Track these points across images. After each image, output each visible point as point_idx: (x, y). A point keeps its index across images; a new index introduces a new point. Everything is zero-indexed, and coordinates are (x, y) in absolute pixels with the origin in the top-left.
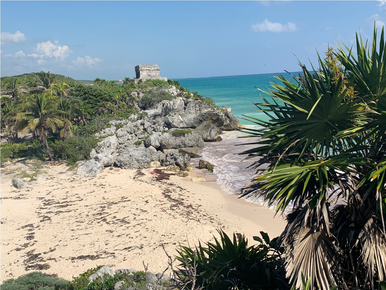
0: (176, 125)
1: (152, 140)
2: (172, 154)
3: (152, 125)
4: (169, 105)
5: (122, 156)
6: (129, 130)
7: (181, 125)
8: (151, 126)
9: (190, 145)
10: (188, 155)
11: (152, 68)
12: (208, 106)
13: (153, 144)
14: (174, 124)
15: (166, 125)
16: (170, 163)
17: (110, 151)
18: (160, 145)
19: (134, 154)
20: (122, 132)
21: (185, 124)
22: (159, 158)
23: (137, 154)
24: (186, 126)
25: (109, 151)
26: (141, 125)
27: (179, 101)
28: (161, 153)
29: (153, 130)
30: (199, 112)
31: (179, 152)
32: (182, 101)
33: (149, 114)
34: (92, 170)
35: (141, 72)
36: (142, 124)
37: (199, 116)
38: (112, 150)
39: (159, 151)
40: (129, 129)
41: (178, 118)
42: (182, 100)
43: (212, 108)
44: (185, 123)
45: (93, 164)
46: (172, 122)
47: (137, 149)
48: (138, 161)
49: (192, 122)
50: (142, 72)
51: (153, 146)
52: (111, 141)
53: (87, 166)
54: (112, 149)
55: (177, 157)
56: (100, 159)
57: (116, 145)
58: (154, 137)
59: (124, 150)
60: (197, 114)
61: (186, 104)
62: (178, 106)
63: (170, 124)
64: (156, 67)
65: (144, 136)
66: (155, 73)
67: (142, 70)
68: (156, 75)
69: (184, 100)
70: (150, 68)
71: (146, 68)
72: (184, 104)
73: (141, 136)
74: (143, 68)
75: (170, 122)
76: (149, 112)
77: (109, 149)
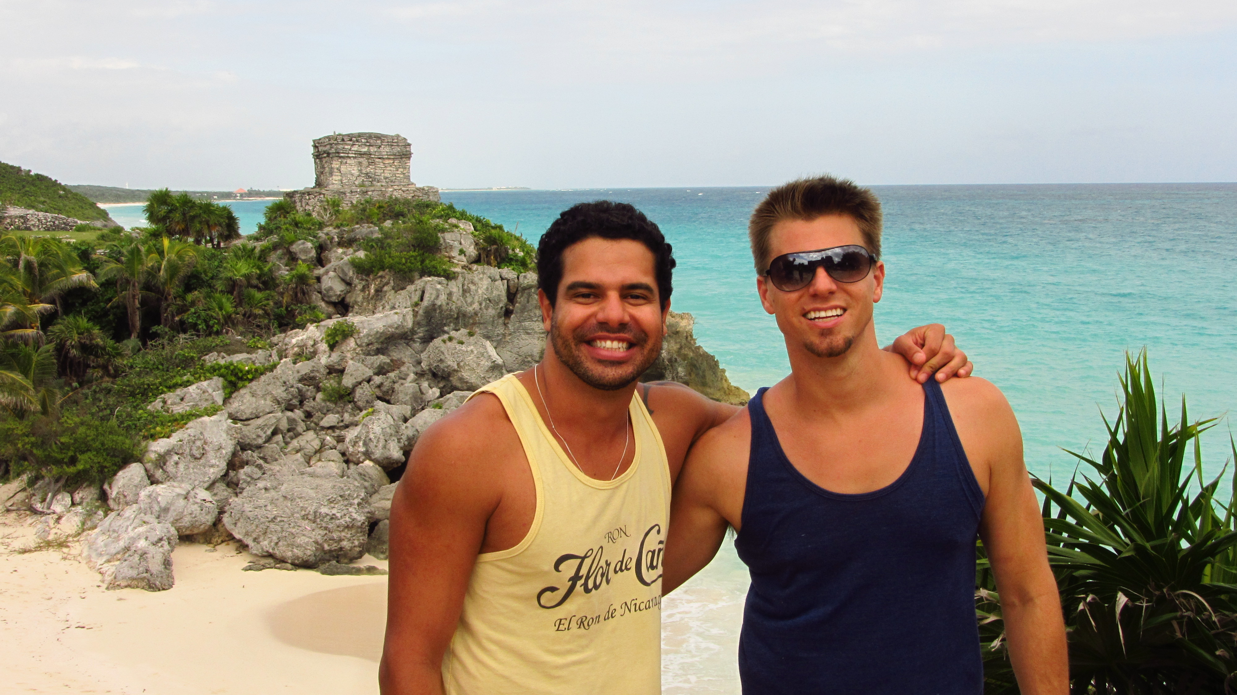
0: (473, 380)
1: (372, 436)
3: (375, 377)
4: (443, 297)
5: (252, 497)
6: (281, 393)
8: (369, 381)
11: (381, 149)
13: (378, 453)
14: (466, 374)
17: (204, 474)
19: (298, 490)
20: (254, 399)
25: (201, 477)
26: (329, 373)
27: (486, 282)
29: (379, 397)
32: (499, 283)
33: (365, 331)
34: (129, 547)
35: (335, 164)
36: (336, 371)
38: (211, 470)
40: (282, 388)
41: (482, 349)
45: (136, 524)
47: (310, 469)
50: (342, 162)
51: (376, 461)
52: (207, 435)
53: (112, 533)
54: (212, 466)
56: (163, 504)
57: (227, 451)
59: (257, 473)
61: (515, 294)
62: (481, 304)
63: (449, 375)
64: (398, 146)
65: (342, 421)
66: (392, 169)
67: (342, 155)
68: (397, 175)
69: (506, 279)
70: (372, 149)
71: (355, 148)
72: (504, 293)
73: (331, 419)
74: (346, 147)
75: (447, 367)
76: (365, 324)
77: (200, 469)
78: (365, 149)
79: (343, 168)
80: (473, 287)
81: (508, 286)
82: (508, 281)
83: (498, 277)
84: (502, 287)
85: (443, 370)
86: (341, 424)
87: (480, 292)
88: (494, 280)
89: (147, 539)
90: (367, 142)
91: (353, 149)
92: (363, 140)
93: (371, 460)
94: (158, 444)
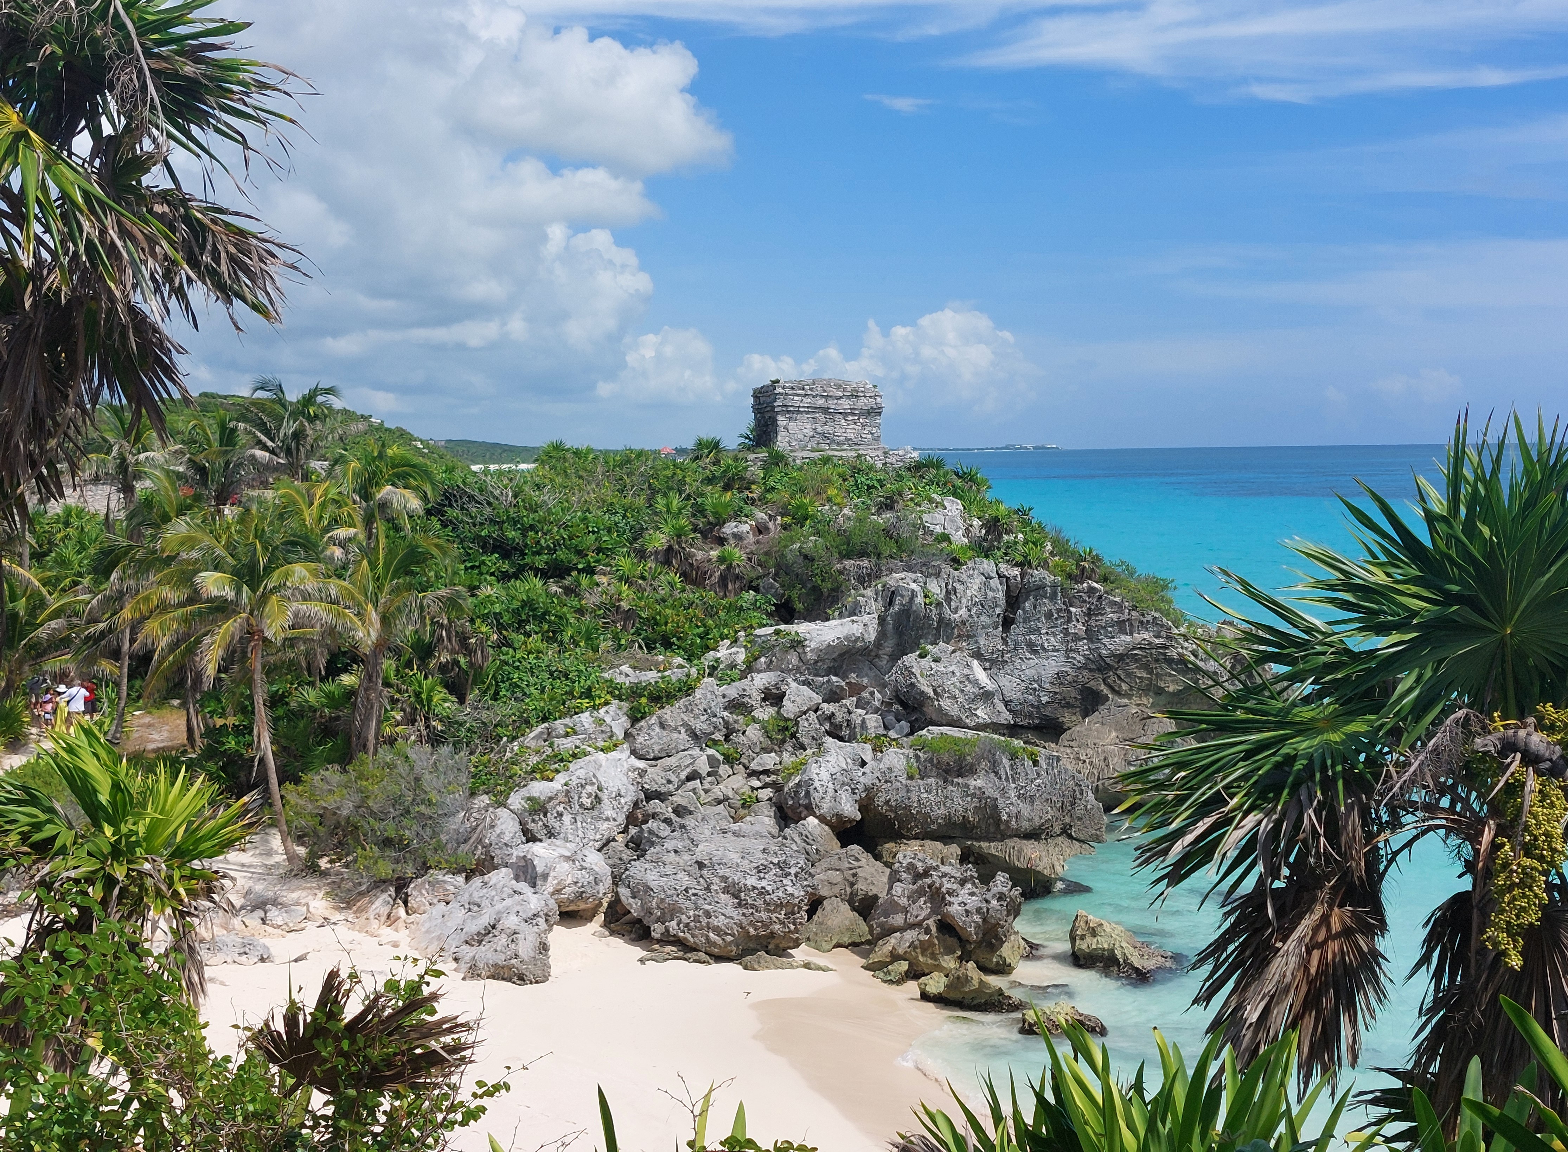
1: (817, 784)
2: (921, 870)
3: (825, 706)
4: (920, 600)
6: (700, 725)
7: (978, 712)
8: (816, 711)
10: (1011, 879)
11: (842, 402)
12: (1133, 613)
15: (896, 707)
16: (912, 920)
18: (859, 817)
19: (718, 855)
20: (665, 733)
21: (1001, 707)
22: (852, 885)
23: (735, 857)
24: (1006, 717)
25: (591, 835)
27: (978, 580)
28: (866, 859)
29: (829, 733)
30: (1083, 646)
31: (964, 859)
32: (995, 582)
34: (494, 927)
35: (781, 420)
36: (774, 697)
37: (1085, 667)
38: (606, 825)
39: (855, 849)
40: (703, 718)
41: (967, 672)
42: (994, 575)
43: (1162, 626)
44: (1006, 703)
45: (505, 896)
46: (932, 694)
47: (735, 827)
49: (1044, 700)
50: (790, 418)
51: (822, 819)
53: (473, 907)
54: (607, 819)
55: (947, 885)
56: (540, 869)
57: (627, 800)
58: (834, 771)
59: (664, 830)
60: (1072, 655)
61: (1018, 597)
62: (969, 610)
63: (922, 704)
64: (865, 397)
65: (780, 763)
66: (856, 428)
67: (791, 409)
68: (864, 436)
69: (1005, 576)
70: (831, 403)
71: (808, 399)
72: (1001, 595)
73: (769, 760)
74: (797, 398)
75: (921, 695)
76: (814, 634)
77: (591, 823)
78: (821, 402)
79: (792, 425)
80: (959, 587)
81: (1008, 587)
82: (1008, 579)
84: (999, 587)
85: (915, 698)
86: (779, 767)
87: (969, 594)
88: (988, 578)
89: (518, 915)
90: (824, 392)
91: (805, 400)
92: (819, 389)
93: (816, 817)
94: (539, 788)
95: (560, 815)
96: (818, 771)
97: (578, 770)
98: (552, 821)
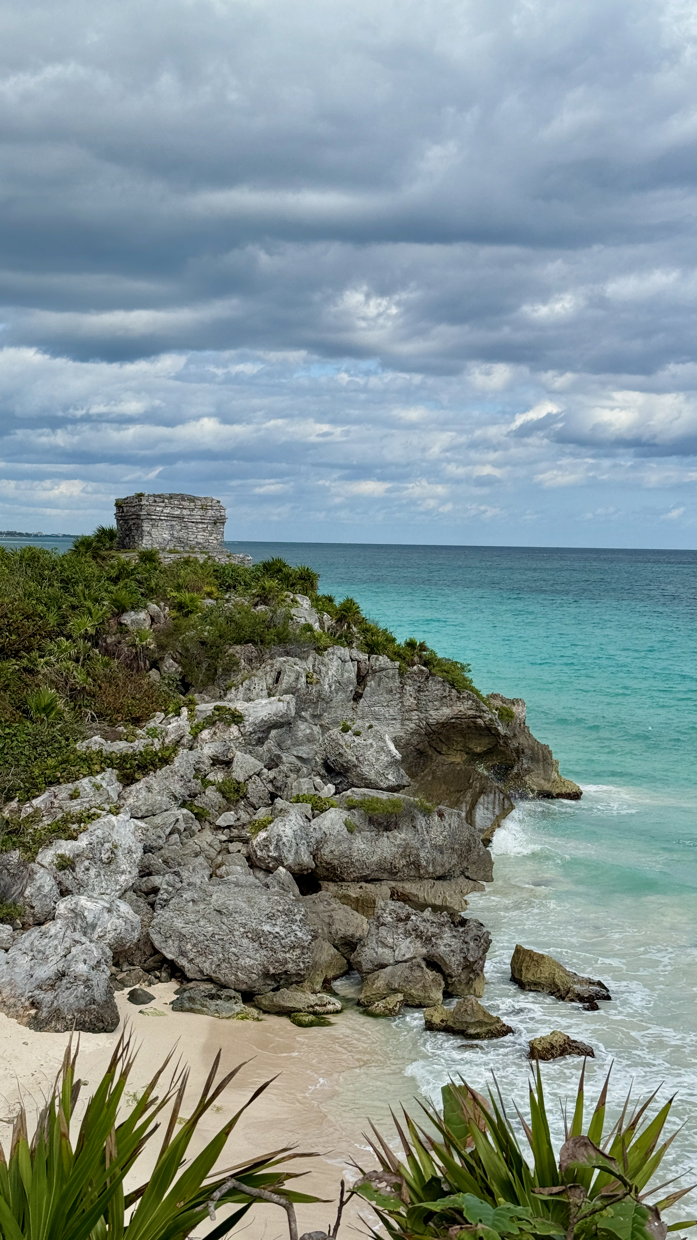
0: (372, 776)
1: (284, 839)
2: (402, 916)
3: (267, 771)
4: (303, 679)
5: (180, 911)
6: (179, 789)
7: (390, 777)
8: (260, 775)
9: (440, 871)
11: (194, 513)
12: (452, 690)
13: (290, 859)
14: (365, 769)
17: (117, 882)
18: (312, 864)
20: (150, 795)
21: (402, 771)
24: (407, 780)
25: (112, 885)
26: (213, 765)
29: (273, 794)
30: (415, 715)
32: (349, 665)
33: (251, 719)
36: (223, 763)
37: (417, 732)
38: (124, 877)
40: (181, 783)
41: (381, 744)
46: (358, 760)
48: (257, 937)
50: (153, 525)
51: (289, 868)
52: (115, 837)
54: (123, 873)
57: (137, 855)
58: (295, 828)
60: (407, 722)
61: (364, 677)
62: (330, 687)
63: (347, 770)
64: (212, 509)
65: (238, 819)
66: (205, 534)
67: (154, 517)
68: (211, 541)
69: (356, 660)
70: (185, 512)
71: (167, 511)
72: (353, 675)
73: (227, 818)
74: (158, 509)
75: (347, 762)
76: (251, 711)
77: (111, 876)
78: (177, 512)
79: (154, 531)
80: (323, 669)
81: (359, 669)
82: (359, 662)
83: (348, 658)
84: (352, 668)
85: (342, 765)
86: (239, 823)
87: (330, 673)
88: (344, 661)
89: (85, 961)
90: (180, 505)
91: (165, 511)
92: (176, 502)
93: (284, 867)
94: (65, 847)
95: (88, 870)
96: (283, 829)
97: (97, 829)
98: (80, 875)
